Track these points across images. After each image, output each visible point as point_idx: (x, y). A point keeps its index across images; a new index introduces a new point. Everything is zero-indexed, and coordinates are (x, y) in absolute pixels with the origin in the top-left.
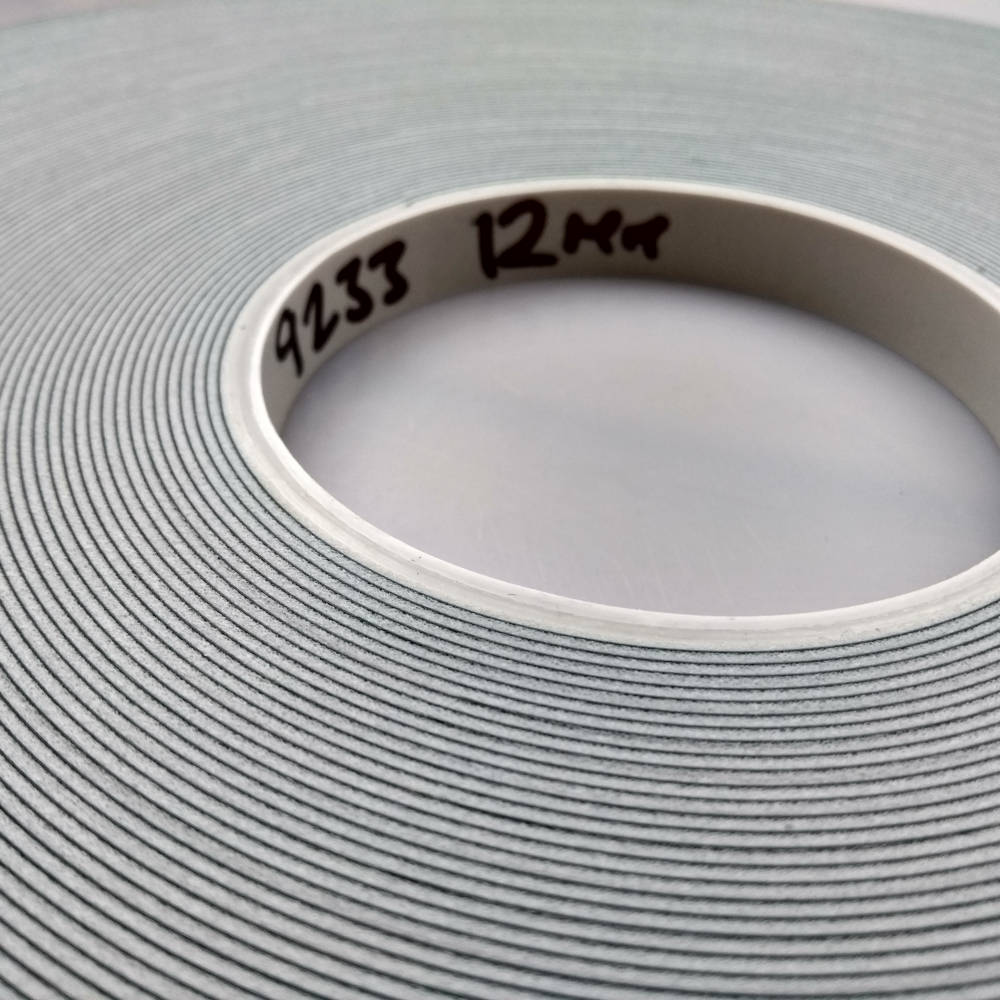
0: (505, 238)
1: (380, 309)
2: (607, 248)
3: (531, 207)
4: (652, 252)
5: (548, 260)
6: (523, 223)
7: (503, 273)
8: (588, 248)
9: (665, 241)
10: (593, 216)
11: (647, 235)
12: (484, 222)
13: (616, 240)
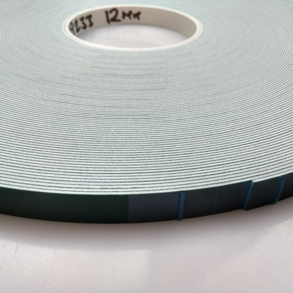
0: (111, 16)
1: (88, 28)
2: (130, 18)
3: (115, 10)
4: (139, 19)
5: (119, 21)
6: (114, 13)
7: (112, 23)
8: (127, 18)
9: (141, 16)
10: (127, 12)
11: (137, 15)
12: (107, 13)
13: (132, 16)
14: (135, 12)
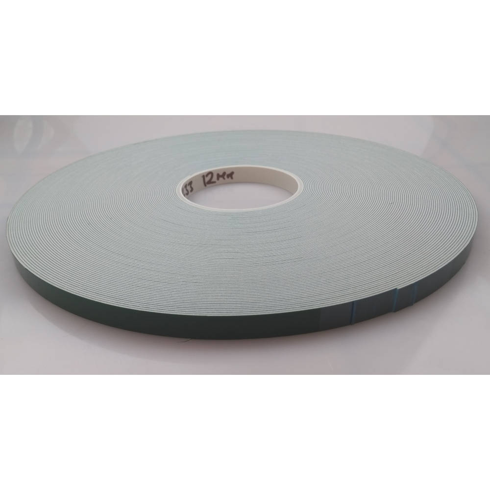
0: (207, 179)
2: (224, 179)
3: (211, 173)
4: (232, 178)
5: (215, 182)
6: (210, 176)
7: (208, 185)
8: (221, 179)
9: (234, 176)
10: (221, 174)
11: (231, 175)
12: (204, 177)
13: (226, 177)
14: (228, 172)
